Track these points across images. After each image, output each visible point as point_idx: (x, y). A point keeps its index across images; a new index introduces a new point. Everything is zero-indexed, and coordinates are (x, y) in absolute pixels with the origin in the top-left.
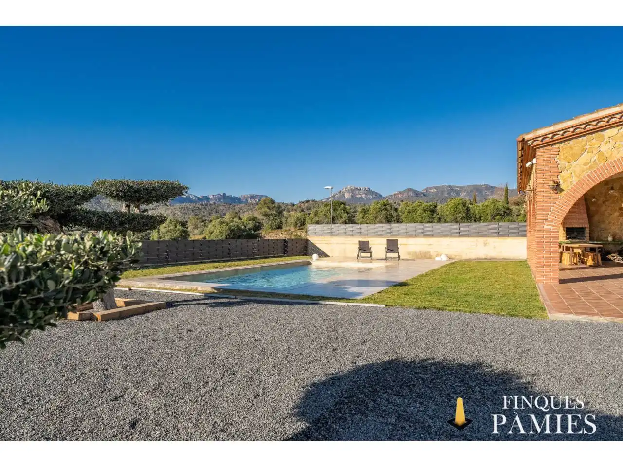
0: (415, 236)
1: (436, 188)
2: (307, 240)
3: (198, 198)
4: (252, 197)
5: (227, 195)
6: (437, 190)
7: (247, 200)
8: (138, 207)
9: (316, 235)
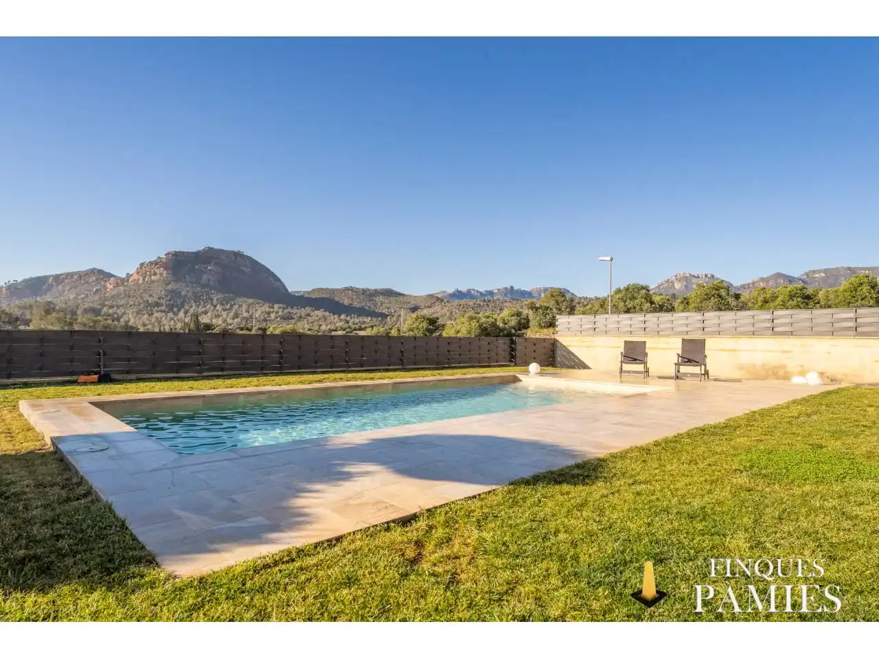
0: (753, 333)
1: (825, 271)
2: (555, 341)
5: (515, 288)
6: (826, 274)
7: (539, 294)
9: (570, 332)
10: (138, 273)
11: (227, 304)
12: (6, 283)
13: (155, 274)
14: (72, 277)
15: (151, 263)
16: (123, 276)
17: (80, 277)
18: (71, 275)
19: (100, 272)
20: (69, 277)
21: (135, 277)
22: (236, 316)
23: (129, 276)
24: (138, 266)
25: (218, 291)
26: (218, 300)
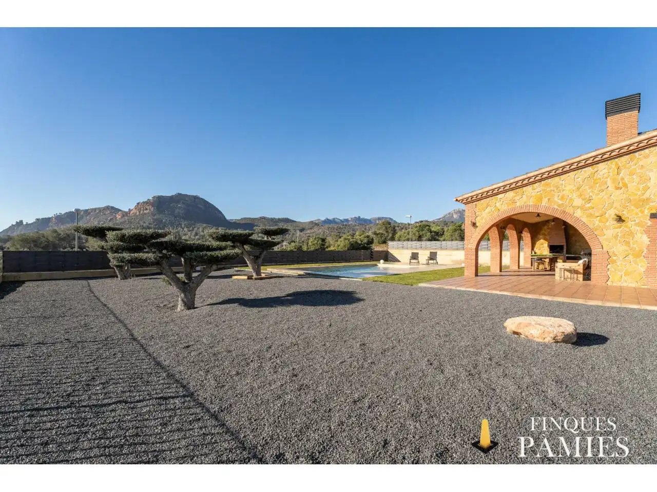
0: (457, 249)
2: (389, 252)
3: (341, 220)
4: (379, 219)
5: (361, 217)
7: (376, 221)
8: (270, 237)
9: (393, 248)
10: (136, 209)
11: (191, 227)
12: (54, 215)
13: (146, 209)
14: (95, 211)
15: (144, 202)
16: (127, 210)
17: (100, 211)
18: (95, 209)
19: (113, 208)
20: (93, 211)
21: (134, 211)
22: (196, 234)
23: (130, 210)
24: (136, 204)
25: (185, 219)
26: (185, 225)
